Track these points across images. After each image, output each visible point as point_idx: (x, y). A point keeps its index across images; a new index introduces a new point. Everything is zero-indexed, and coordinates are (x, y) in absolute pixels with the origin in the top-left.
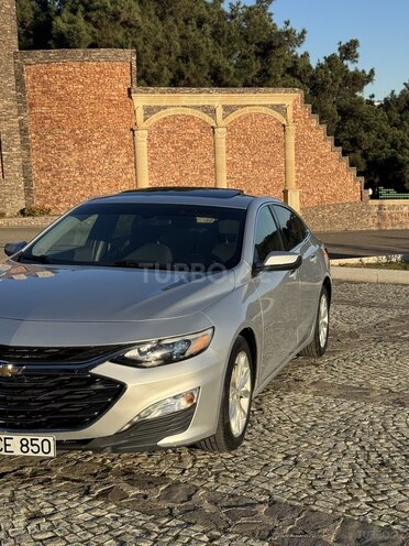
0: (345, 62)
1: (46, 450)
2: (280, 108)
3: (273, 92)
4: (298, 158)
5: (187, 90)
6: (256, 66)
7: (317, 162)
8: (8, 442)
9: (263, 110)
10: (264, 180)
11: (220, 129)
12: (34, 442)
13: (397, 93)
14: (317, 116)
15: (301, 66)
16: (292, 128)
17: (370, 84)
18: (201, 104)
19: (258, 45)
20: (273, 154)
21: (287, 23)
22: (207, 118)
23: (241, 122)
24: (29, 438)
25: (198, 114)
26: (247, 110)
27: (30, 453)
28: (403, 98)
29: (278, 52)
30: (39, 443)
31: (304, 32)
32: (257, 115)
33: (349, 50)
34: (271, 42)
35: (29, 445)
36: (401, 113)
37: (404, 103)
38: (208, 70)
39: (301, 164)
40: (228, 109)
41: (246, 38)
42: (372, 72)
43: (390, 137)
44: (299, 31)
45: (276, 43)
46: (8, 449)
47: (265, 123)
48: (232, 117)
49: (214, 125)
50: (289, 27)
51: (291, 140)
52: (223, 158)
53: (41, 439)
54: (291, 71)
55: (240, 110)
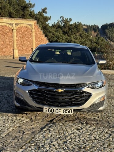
0: (44, 14)
1: (70, 112)
2: (30, 25)
3: (29, 20)
4: (35, 39)
5: (5, 18)
6: (22, 13)
7: (40, 41)
8: (60, 110)
9: (26, 25)
10: (27, 45)
11: (14, 30)
12: (67, 110)
13: (56, 23)
14: (40, 28)
15: (33, 14)
16: (34, 31)
17: (50, 20)
18: (9, 22)
19: (22, 7)
20: (29, 38)
21: (30, 1)
22: (11, 27)
23: (20, 28)
24: (66, 109)
25: (8, 25)
26: (22, 25)
27: (66, 113)
28: (57, 25)
29: (27, 9)
30: (69, 110)
31: (34, 4)
32: (25, 27)
33: (44, 10)
34: (25, 6)
35: (66, 111)
36: (56, 29)
37: (58, 26)
38: (8, 13)
39: (36, 41)
40: (17, 24)
41: (18, 5)
42: (50, 17)
43: (55, 35)
44: (33, 4)
45: (27, 6)
46: (60, 112)
47: (27, 29)
48: (18, 27)
49: (13, 29)
50: (30, 3)
51: (34, 34)
52: (15, 38)
53: (69, 109)
54: (30, 15)
55: (20, 25)
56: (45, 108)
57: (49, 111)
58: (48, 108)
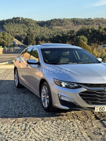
56: (97, 108)
57: (100, 110)
58: (99, 107)
